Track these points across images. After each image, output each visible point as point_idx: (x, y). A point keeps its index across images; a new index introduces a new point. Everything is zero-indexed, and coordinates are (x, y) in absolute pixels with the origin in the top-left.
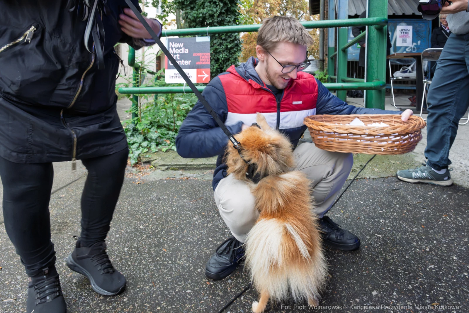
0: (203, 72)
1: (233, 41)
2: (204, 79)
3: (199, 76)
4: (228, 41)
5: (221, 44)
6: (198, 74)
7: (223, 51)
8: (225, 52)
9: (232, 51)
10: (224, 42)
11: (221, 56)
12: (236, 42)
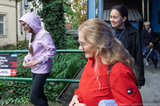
0: (14, 71)
1: (62, 31)
2: (13, 74)
3: (12, 72)
4: (60, 30)
5: (57, 32)
6: (11, 71)
7: (58, 35)
8: (59, 35)
9: (62, 34)
10: (59, 31)
11: (57, 37)
12: (63, 31)
